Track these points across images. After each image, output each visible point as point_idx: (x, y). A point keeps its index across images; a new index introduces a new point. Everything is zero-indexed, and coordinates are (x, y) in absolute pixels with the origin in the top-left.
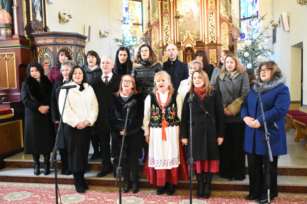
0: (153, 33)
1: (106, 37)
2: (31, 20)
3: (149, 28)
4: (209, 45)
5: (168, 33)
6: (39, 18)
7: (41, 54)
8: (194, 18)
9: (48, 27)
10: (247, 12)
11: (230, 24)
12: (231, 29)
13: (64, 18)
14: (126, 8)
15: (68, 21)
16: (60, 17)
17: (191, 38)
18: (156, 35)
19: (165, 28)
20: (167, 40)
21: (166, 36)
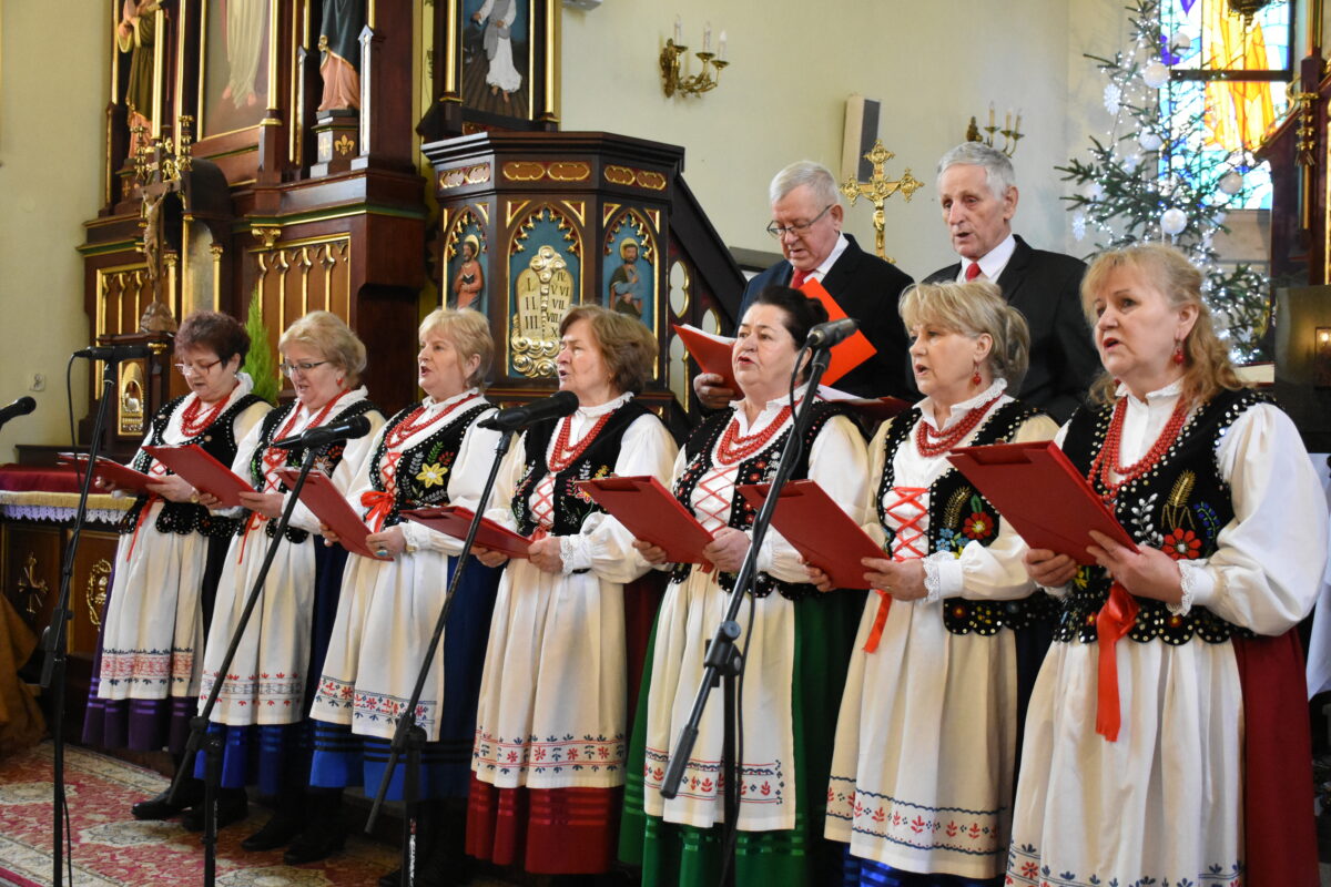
2: (450, 87)
6: (502, 75)
7: (452, 239)
16: (669, 66)
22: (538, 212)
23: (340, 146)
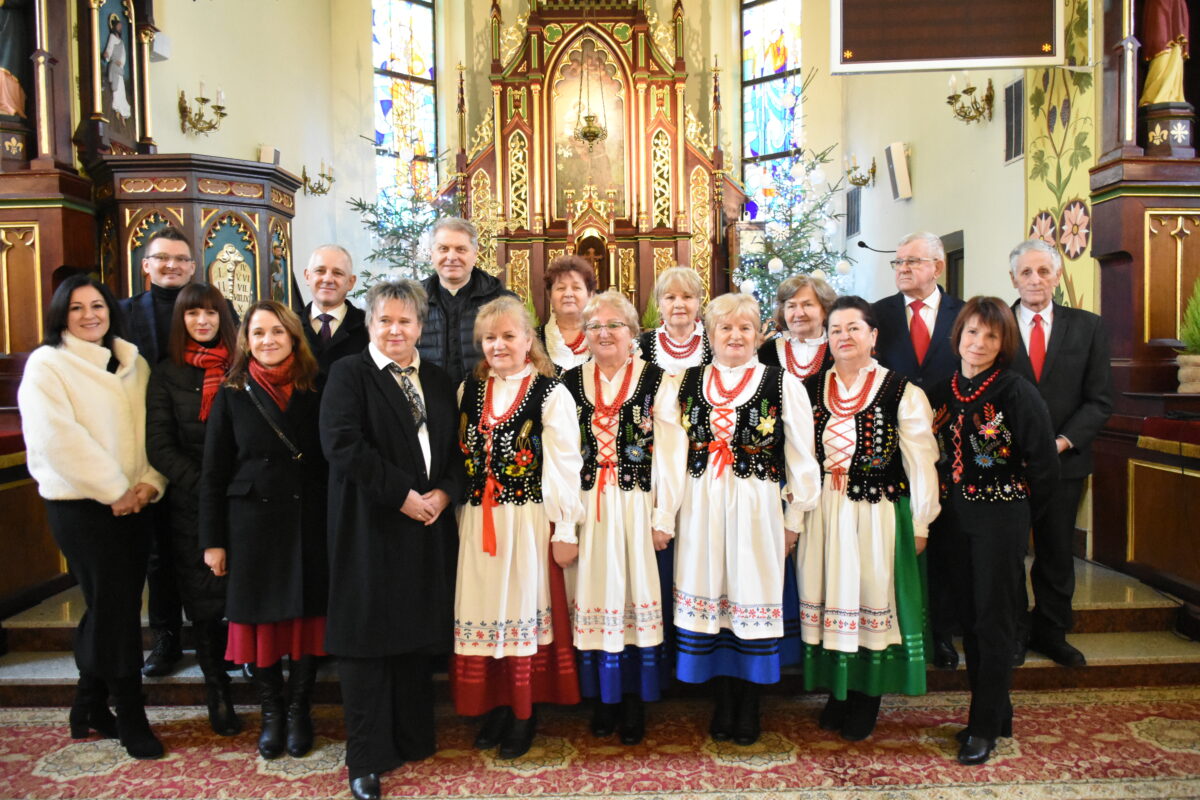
0: (475, 188)
1: (323, 192)
2: (99, 108)
3: (462, 171)
4: (651, 233)
5: (523, 191)
6: (121, 104)
7: (136, 233)
8: (604, 148)
9: (150, 139)
10: (765, 140)
11: (716, 171)
12: (718, 187)
13: (201, 116)
14: (382, 102)
15: (211, 127)
16: (184, 111)
17: (600, 208)
18: (484, 196)
19: (512, 176)
20: (520, 211)
21: (516, 199)
22: (223, 218)
23: (10, 147)
